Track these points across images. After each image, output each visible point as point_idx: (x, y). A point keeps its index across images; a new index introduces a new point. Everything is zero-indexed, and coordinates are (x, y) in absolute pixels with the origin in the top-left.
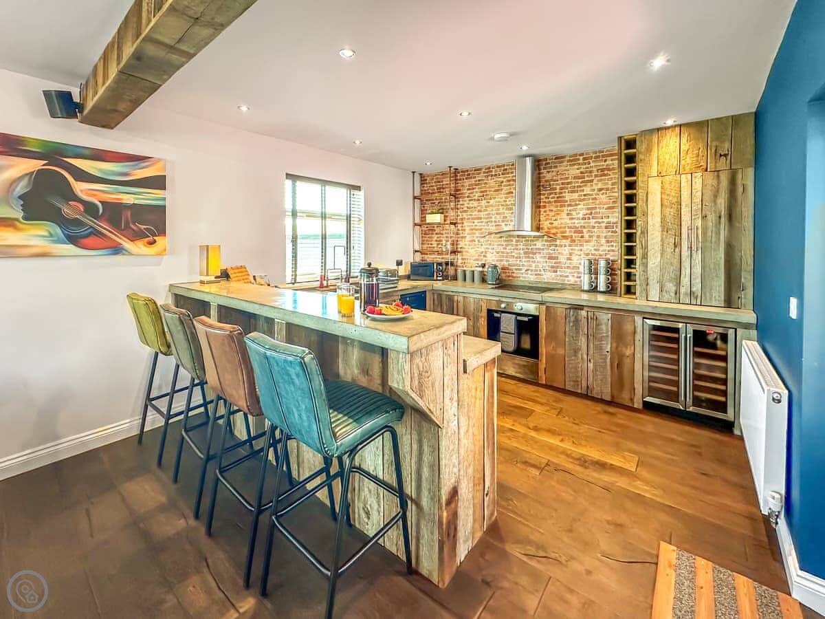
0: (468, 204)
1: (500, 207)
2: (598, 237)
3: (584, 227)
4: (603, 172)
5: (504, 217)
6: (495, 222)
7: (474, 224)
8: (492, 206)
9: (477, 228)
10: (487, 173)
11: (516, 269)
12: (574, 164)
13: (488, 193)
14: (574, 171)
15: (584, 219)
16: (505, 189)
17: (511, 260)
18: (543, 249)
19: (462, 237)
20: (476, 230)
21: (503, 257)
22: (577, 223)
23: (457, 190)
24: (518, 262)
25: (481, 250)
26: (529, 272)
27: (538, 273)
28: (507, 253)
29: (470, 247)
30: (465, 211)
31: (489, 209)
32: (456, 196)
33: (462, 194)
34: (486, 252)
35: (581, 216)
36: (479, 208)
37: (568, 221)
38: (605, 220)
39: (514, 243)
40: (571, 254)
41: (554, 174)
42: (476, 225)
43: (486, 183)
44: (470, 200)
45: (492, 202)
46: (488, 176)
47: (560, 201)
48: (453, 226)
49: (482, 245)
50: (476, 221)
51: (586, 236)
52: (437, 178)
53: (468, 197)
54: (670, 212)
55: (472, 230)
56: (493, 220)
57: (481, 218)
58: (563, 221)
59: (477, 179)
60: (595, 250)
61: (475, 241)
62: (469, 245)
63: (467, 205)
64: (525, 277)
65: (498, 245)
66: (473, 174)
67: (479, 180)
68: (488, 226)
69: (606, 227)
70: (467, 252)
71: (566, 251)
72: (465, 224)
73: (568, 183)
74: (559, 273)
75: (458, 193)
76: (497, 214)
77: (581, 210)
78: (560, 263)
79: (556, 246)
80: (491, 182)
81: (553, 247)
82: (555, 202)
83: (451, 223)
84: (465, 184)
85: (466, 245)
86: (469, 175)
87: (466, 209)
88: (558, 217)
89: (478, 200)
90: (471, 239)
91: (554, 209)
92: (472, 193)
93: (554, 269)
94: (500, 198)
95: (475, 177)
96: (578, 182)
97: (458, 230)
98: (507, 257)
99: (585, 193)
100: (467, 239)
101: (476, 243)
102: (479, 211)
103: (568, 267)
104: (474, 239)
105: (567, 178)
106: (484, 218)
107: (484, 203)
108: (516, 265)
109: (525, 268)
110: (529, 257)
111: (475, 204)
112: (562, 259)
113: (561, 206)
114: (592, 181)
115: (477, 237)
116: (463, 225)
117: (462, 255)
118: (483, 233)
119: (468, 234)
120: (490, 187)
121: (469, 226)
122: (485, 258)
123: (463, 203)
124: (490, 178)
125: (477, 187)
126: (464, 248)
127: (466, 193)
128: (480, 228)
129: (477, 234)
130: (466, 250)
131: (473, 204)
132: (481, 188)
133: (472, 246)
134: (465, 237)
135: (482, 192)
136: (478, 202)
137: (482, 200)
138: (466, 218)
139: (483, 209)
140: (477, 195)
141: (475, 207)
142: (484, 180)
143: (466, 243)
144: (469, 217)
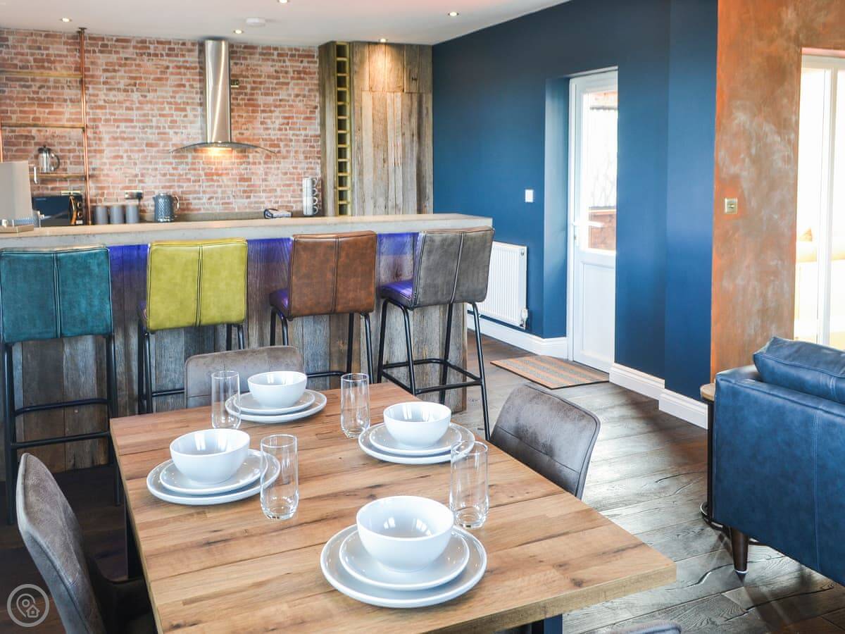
0: (106, 95)
1: (165, 105)
2: (296, 152)
3: (281, 140)
4: (301, 75)
5: (172, 122)
6: (158, 127)
7: (118, 130)
8: (151, 102)
9: (125, 136)
11: (195, 199)
12: (268, 60)
13: (143, 81)
14: (267, 68)
15: (280, 129)
16: (173, 80)
17: (185, 185)
18: (232, 169)
19: (95, 151)
20: (123, 139)
21: (174, 181)
22: (275, 135)
23: (83, 69)
24: (197, 188)
25: (134, 172)
26: (214, 201)
27: (227, 201)
28: (180, 175)
29: (114, 168)
30: (101, 107)
31: (147, 107)
33: (92, 76)
34: (143, 175)
35: (277, 126)
36: (128, 104)
37: (262, 131)
38: (303, 132)
39: (189, 160)
40: (266, 174)
41: (243, 67)
42: (124, 132)
43: (139, 65)
44: (110, 89)
45: (150, 96)
46: (142, 54)
47: (252, 104)
49: (135, 164)
50: (123, 125)
51: (283, 150)
53: (105, 83)
54: (379, 127)
55: (116, 139)
56: (154, 124)
57: (132, 121)
58: (256, 132)
59: (123, 56)
60: (293, 168)
61: (122, 157)
62: (110, 164)
63: (103, 97)
64: (208, 209)
65: (163, 163)
67: (126, 59)
68: (146, 133)
69: (305, 141)
70: (107, 175)
71: (260, 169)
72: (101, 129)
73: (261, 83)
74: (253, 199)
76: (160, 115)
77: (276, 120)
78: (253, 186)
79: (249, 163)
80: (149, 64)
81: (244, 166)
82: (246, 105)
84: (100, 61)
85: (105, 164)
86: (106, 45)
87: (101, 103)
88: (250, 126)
89: (126, 91)
90: (113, 154)
91: (245, 115)
92: (113, 78)
93: (247, 193)
94: (166, 91)
95: (117, 52)
96: (272, 83)
98: (179, 181)
99: (281, 97)
100: (108, 152)
101: (125, 160)
102: (128, 109)
103: (264, 191)
104: (121, 154)
106: (138, 121)
107: (136, 96)
108: (195, 192)
109: (208, 196)
110: (212, 180)
111: (120, 96)
112: (256, 181)
113: (253, 111)
114: (288, 84)
115: (126, 151)
116: (98, 131)
117: (97, 181)
118: (135, 145)
119: (108, 145)
120: (146, 72)
121: (109, 133)
122: (141, 185)
123: (96, 92)
124: (145, 57)
125: (123, 69)
126: (103, 170)
127: (101, 76)
128: (131, 136)
129: (126, 145)
130: (105, 172)
131: (115, 96)
132: (131, 71)
133: (118, 166)
134: (101, 151)
135: (131, 78)
136: (125, 94)
137: (132, 91)
138: (103, 118)
139: (134, 106)
140: (122, 81)
141: (119, 102)
142: (135, 60)
143: (105, 160)
144: (108, 117)
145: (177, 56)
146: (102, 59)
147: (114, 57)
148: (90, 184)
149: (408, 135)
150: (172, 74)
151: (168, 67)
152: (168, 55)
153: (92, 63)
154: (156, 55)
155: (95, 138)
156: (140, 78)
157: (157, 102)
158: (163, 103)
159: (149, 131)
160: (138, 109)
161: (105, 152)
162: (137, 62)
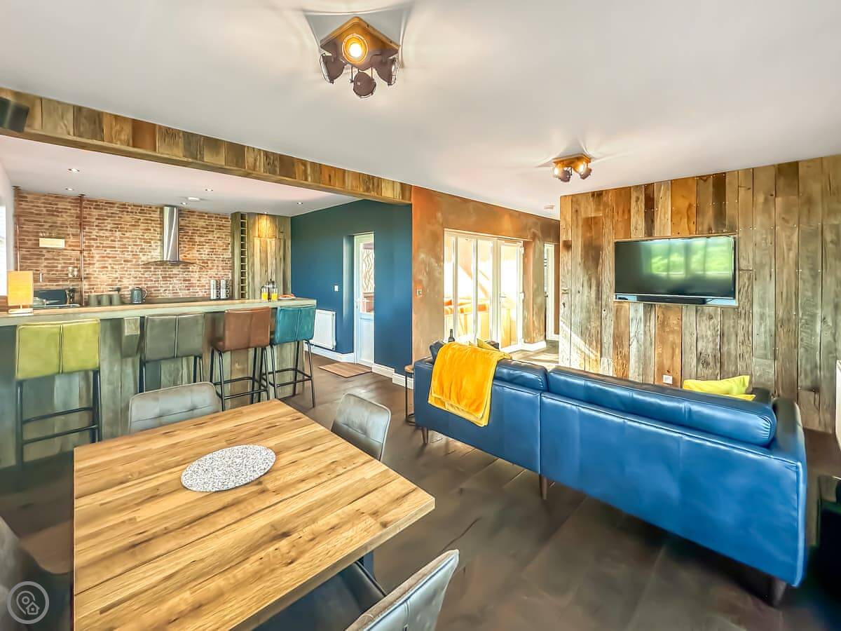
0: (98, 233)
1: (138, 240)
2: (218, 266)
3: (208, 260)
4: (220, 227)
5: (141, 249)
6: (132, 252)
7: (105, 252)
8: (128, 238)
9: (110, 255)
10: (122, 208)
11: (155, 290)
12: (201, 219)
13: (123, 226)
14: (201, 223)
15: (208, 255)
16: (142, 226)
17: (149, 283)
19: (89, 264)
20: (108, 257)
21: (141, 281)
22: (204, 257)
24: (157, 285)
25: (115, 276)
26: (167, 292)
27: (175, 292)
28: (146, 278)
29: (101, 273)
30: (94, 239)
33: (89, 222)
34: (121, 278)
35: (206, 253)
36: (112, 238)
37: (197, 255)
38: (222, 256)
39: (152, 269)
40: (200, 277)
41: (187, 222)
42: (109, 254)
43: (121, 217)
44: (100, 230)
45: (128, 234)
46: (123, 211)
47: (192, 240)
49: (116, 271)
50: (108, 250)
51: (210, 265)
53: (96, 226)
54: (263, 255)
55: (104, 257)
56: (130, 250)
57: (115, 248)
58: (194, 255)
60: (216, 274)
61: (107, 267)
62: (99, 271)
63: (95, 234)
64: (163, 297)
65: (135, 271)
66: (103, 206)
67: (112, 213)
68: (124, 254)
69: (222, 261)
70: (96, 278)
71: (197, 275)
72: (93, 251)
73: (198, 230)
74: (191, 291)
75: (83, 220)
76: (134, 245)
77: (206, 249)
78: (192, 283)
79: (189, 272)
80: (127, 218)
81: (186, 273)
82: (188, 241)
85: (95, 271)
87: (94, 237)
88: (190, 252)
89: (111, 231)
90: (100, 266)
91: (187, 246)
92: (102, 223)
93: (188, 288)
94: (138, 232)
96: (204, 231)
98: (145, 281)
99: (209, 238)
100: (97, 265)
101: (109, 269)
102: (112, 241)
103: (198, 286)
104: (107, 265)
105: (197, 227)
106: (119, 248)
107: (118, 234)
108: (156, 287)
109: (164, 289)
110: (167, 280)
111: (108, 234)
112: (194, 281)
113: (193, 245)
114: (213, 231)
115: (110, 264)
116: (91, 252)
117: (90, 281)
118: (117, 261)
119: (98, 261)
120: (125, 221)
121: (98, 254)
122: (120, 283)
123: (91, 231)
124: (125, 213)
125: (110, 219)
126: (94, 274)
127: (94, 222)
128: (115, 256)
129: (110, 261)
130: (95, 276)
131: (103, 233)
132: (115, 220)
133: (104, 273)
134: (93, 264)
135: (115, 224)
137: (116, 231)
138: (95, 245)
139: (116, 239)
140: (109, 226)
141: (106, 237)
142: (118, 214)
143: (95, 269)
144: (99, 245)
145: (146, 213)
146: (95, 213)
147: (104, 212)
148: (85, 282)
149: (278, 259)
150: (142, 223)
151: (140, 219)
152: (139, 213)
153: (89, 214)
154: (132, 212)
155: (89, 257)
156: (121, 224)
157: (133, 238)
158: (136, 238)
159: (126, 253)
160: (119, 241)
162: (120, 215)
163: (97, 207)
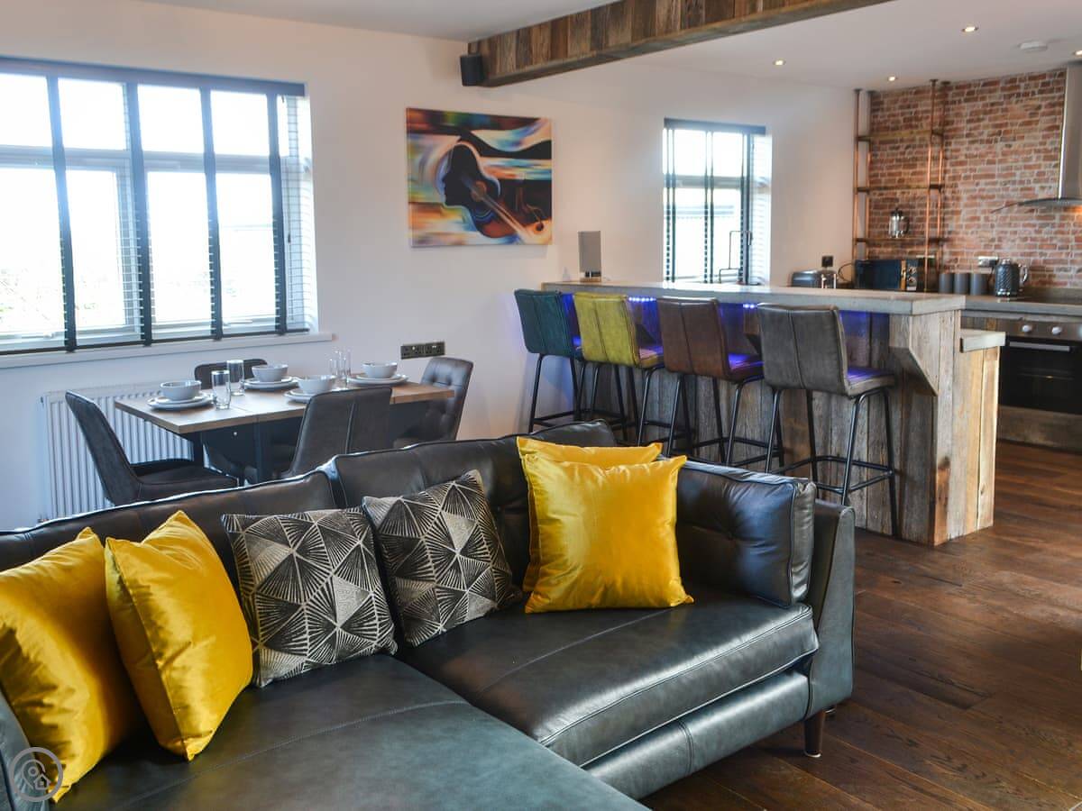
0: (968, 149)
1: (1033, 154)
6: (1022, 182)
7: (978, 188)
8: (1016, 153)
9: (985, 194)
10: (1010, 89)
11: (1059, 270)
13: (1009, 128)
16: (1044, 122)
17: (1049, 252)
19: (952, 212)
20: (982, 198)
21: (1035, 247)
23: (947, 123)
24: (1064, 257)
25: (990, 236)
28: (1044, 240)
29: (970, 231)
30: (962, 163)
31: (1011, 158)
32: (943, 134)
33: (955, 130)
34: (1000, 240)
36: (990, 157)
39: (1057, 221)
42: (983, 190)
43: (1006, 110)
44: (973, 142)
45: (1016, 145)
46: (1010, 96)
48: (934, 192)
49: (992, 226)
50: (983, 181)
52: (905, 100)
53: (968, 136)
55: (975, 198)
56: (1017, 178)
57: (992, 176)
59: (988, 101)
61: (979, 219)
62: (967, 227)
63: (964, 152)
64: (1075, 284)
65: (1024, 226)
66: (982, 92)
67: (992, 104)
68: (1007, 189)
70: (962, 239)
72: (961, 187)
75: (948, 128)
80: (1017, 107)
83: (932, 187)
84: (964, 112)
85: (961, 226)
86: (972, 93)
87: (962, 158)
89: (989, 142)
90: (970, 216)
92: (975, 128)
94: (1035, 137)
95: (983, 98)
97: (946, 198)
98: (1041, 247)
100: (965, 214)
101: (982, 222)
102: (990, 162)
104: (978, 215)
106: (1000, 176)
107: (999, 147)
108: (1061, 262)
109: (1077, 267)
111: (983, 148)
115: (984, 212)
116: (957, 189)
117: (953, 246)
118: (994, 204)
119: (966, 206)
120: (1014, 117)
121: (967, 191)
122: (998, 251)
123: (958, 147)
124: (1014, 99)
125: (988, 117)
126: (957, 233)
127: (963, 128)
128: (990, 194)
129: (984, 205)
130: (961, 236)
131: (977, 149)
132: (996, 119)
133: (973, 229)
134: (958, 213)
135: (996, 126)
136: (988, 145)
137: (996, 141)
138: (963, 175)
139: (997, 159)
140: (986, 132)
141: (981, 156)
142: (1001, 104)
143: (961, 223)
144: (968, 173)
145: (1051, 91)
146: (967, 109)
147: (980, 105)
148: (946, 249)
150: (1044, 114)
151: (1039, 107)
152: (1041, 92)
153: (958, 115)
154: (1026, 94)
155: (953, 198)
156: (1006, 124)
159: (1010, 186)
160: (1000, 161)
161: (963, 213)
162: (1004, 106)
163: (971, 97)
